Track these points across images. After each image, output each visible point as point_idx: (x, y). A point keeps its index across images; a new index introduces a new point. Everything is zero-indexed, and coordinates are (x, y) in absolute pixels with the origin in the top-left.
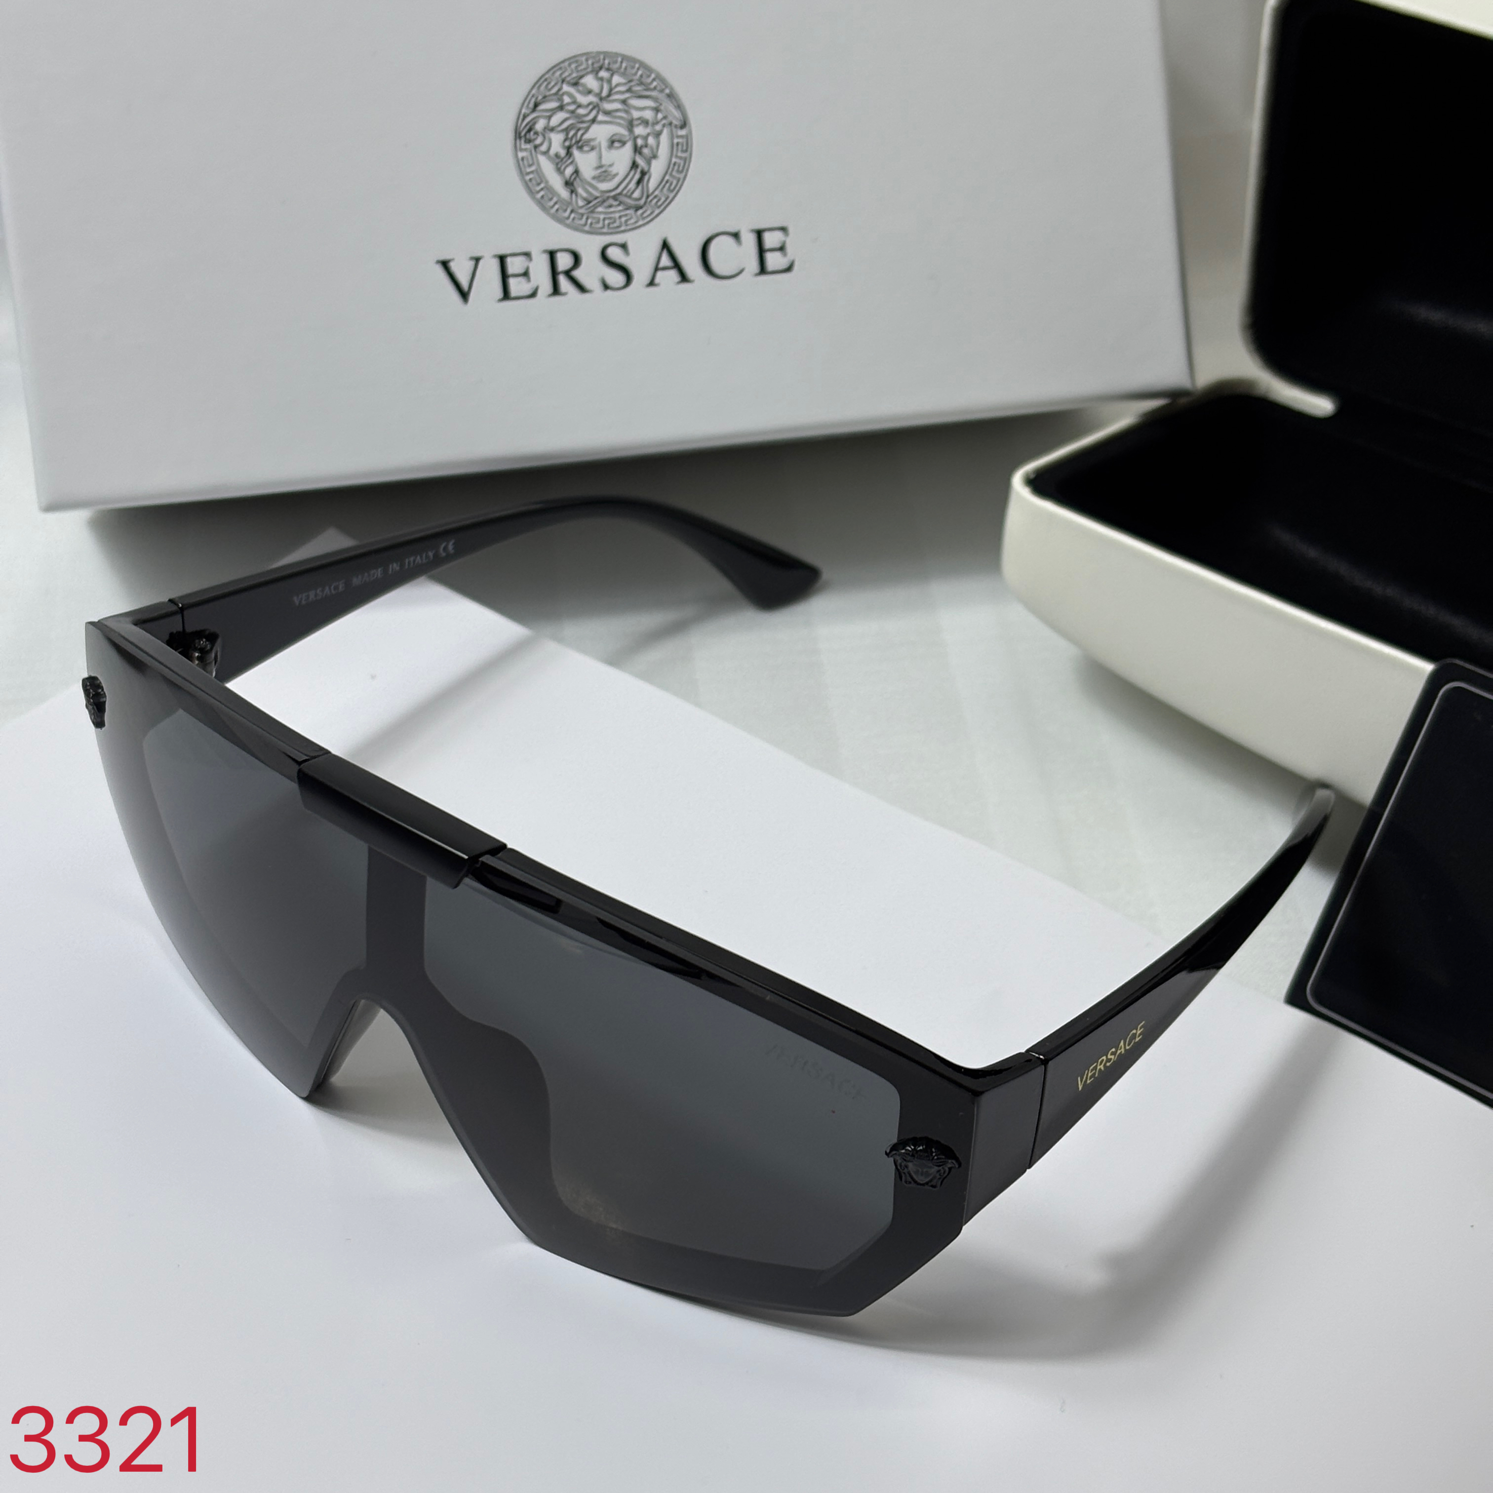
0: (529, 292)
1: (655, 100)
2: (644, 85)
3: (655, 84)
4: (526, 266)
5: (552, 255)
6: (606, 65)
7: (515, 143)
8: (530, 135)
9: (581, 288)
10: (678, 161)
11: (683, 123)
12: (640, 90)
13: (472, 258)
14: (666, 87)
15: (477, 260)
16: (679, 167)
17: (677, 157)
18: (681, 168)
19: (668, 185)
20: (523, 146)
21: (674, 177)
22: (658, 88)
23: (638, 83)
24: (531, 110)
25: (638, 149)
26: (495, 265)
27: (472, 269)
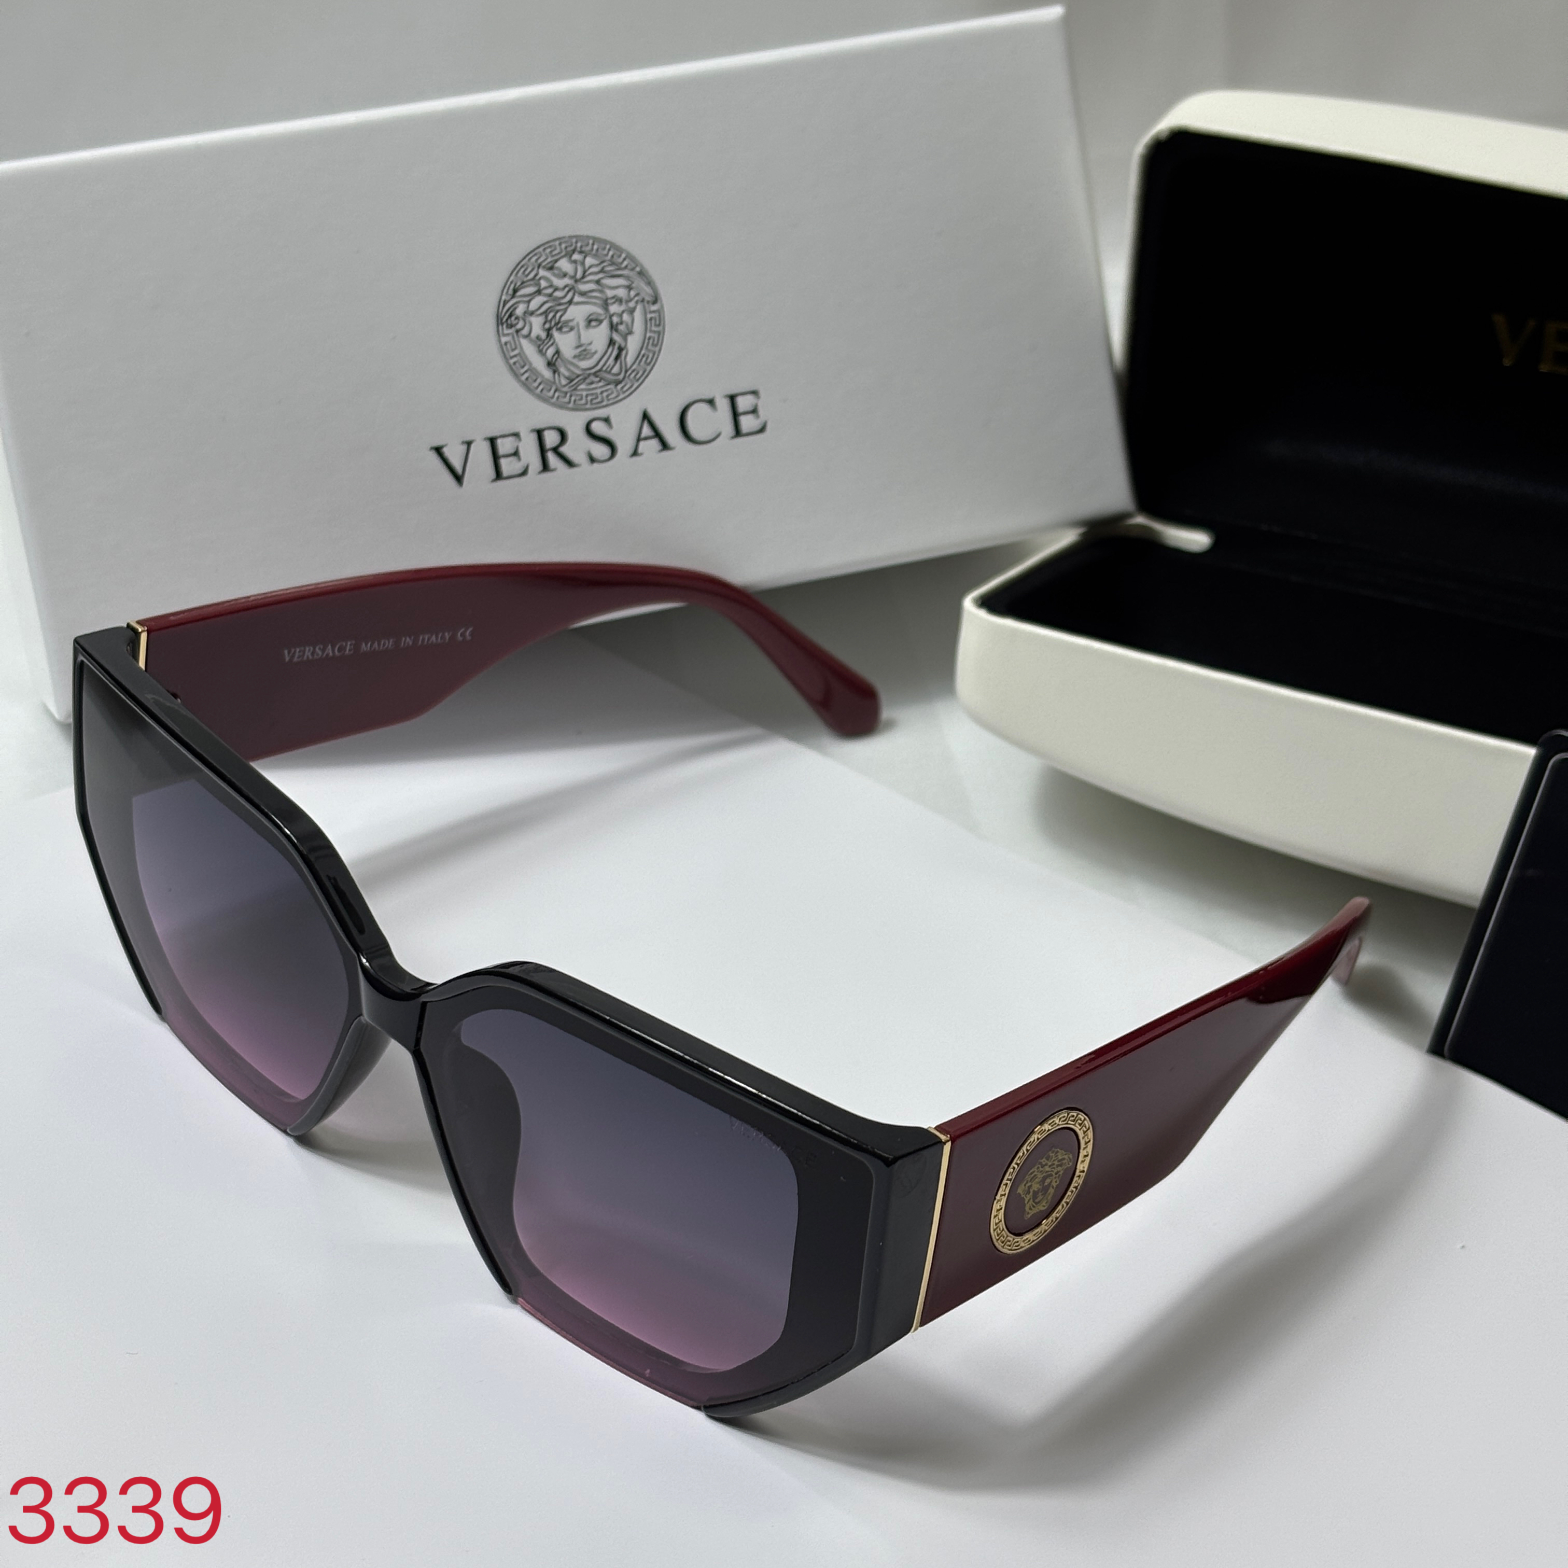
0: (520, 472)
1: (627, 278)
2: (617, 265)
3: (625, 263)
4: (515, 446)
5: (539, 433)
6: (578, 249)
7: (498, 331)
8: (511, 321)
9: (569, 463)
10: (652, 335)
11: (654, 299)
12: (611, 270)
13: (463, 443)
14: (637, 266)
15: (469, 444)
16: (654, 340)
17: (651, 331)
18: (656, 342)
19: (644, 359)
20: (506, 331)
21: (649, 351)
22: (629, 267)
23: (610, 263)
24: (509, 297)
25: (614, 327)
26: (485, 448)
27: (465, 452)
